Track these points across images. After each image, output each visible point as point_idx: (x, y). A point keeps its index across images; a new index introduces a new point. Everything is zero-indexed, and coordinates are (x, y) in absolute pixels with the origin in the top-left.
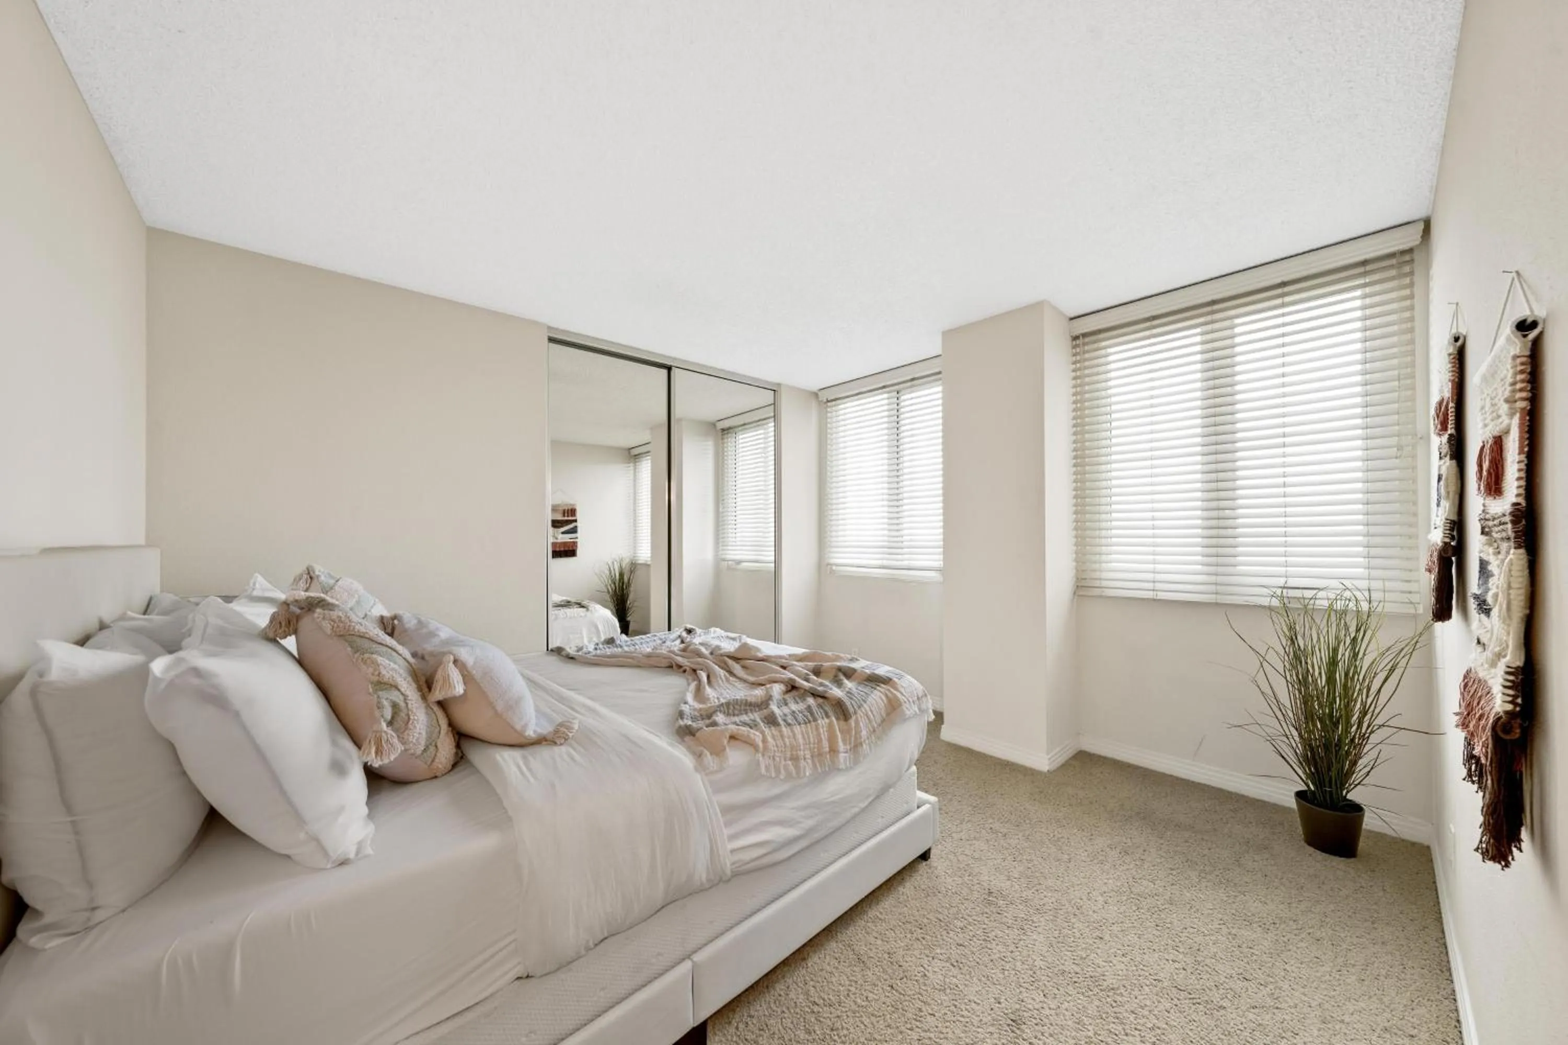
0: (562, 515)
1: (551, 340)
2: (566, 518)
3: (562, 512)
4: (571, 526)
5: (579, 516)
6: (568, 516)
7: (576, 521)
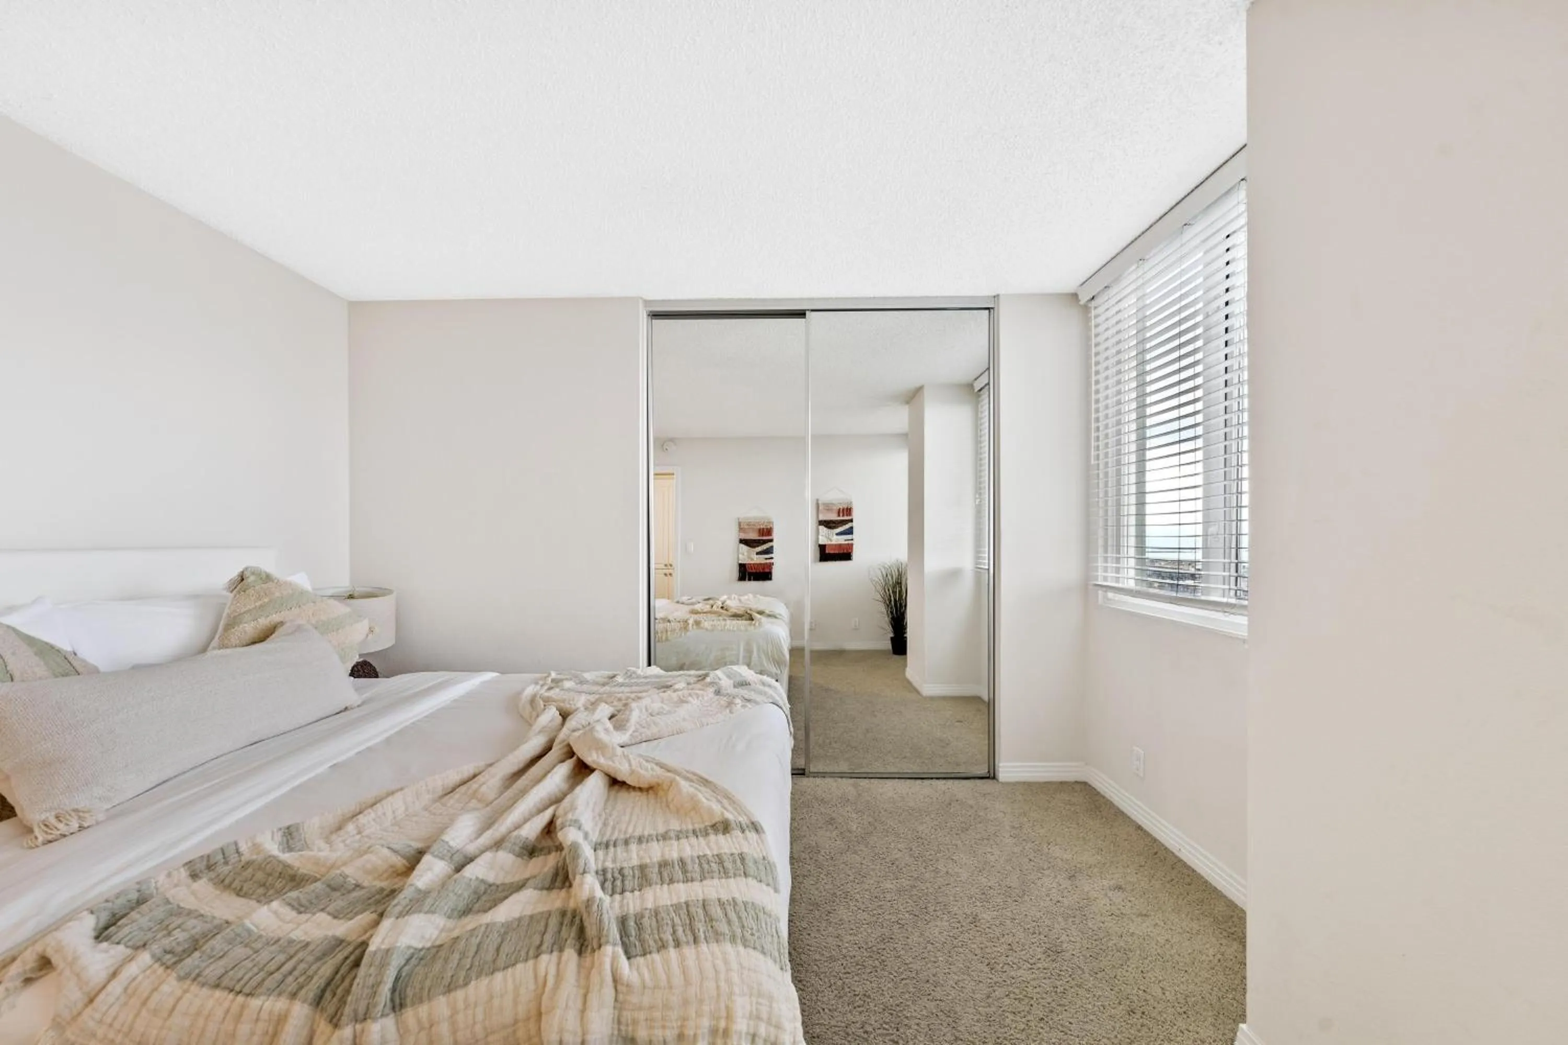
0: (836, 515)
1: (656, 315)
2: (841, 518)
3: (837, 511)
4: (847, 526)
5: (855, 515)
6: (843, 516)
7: (851, 521)
